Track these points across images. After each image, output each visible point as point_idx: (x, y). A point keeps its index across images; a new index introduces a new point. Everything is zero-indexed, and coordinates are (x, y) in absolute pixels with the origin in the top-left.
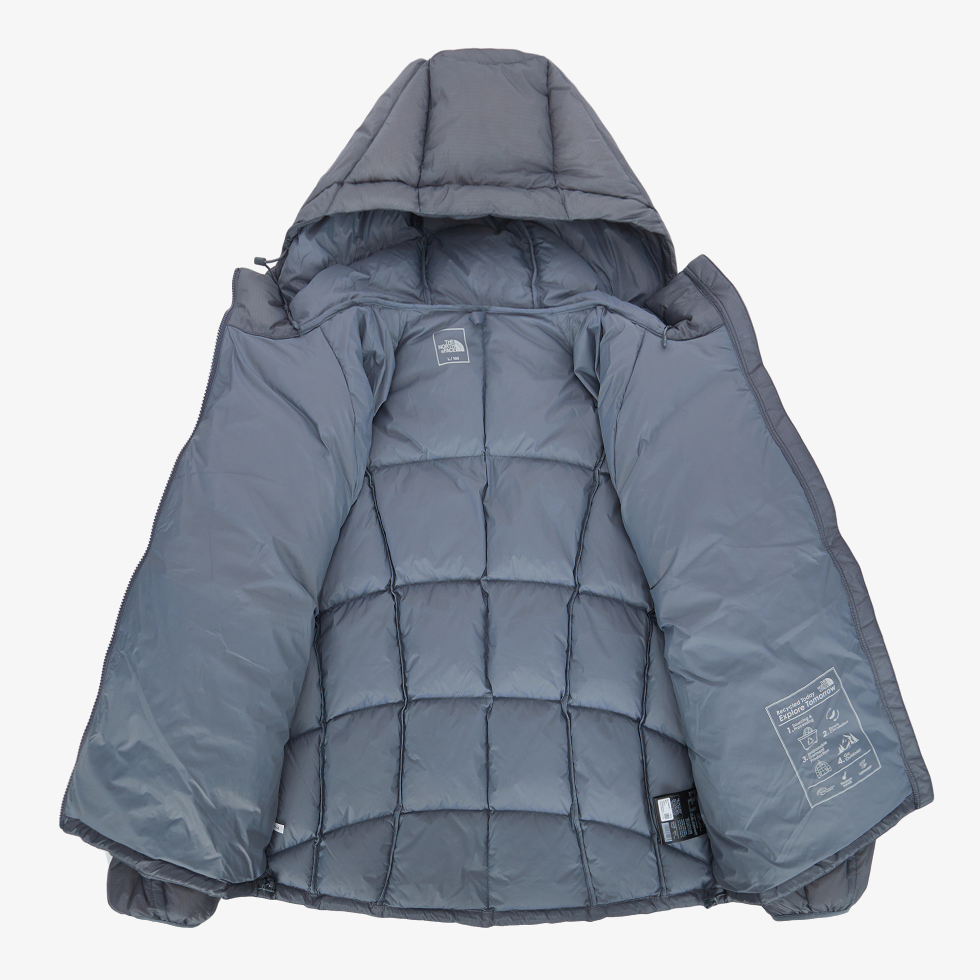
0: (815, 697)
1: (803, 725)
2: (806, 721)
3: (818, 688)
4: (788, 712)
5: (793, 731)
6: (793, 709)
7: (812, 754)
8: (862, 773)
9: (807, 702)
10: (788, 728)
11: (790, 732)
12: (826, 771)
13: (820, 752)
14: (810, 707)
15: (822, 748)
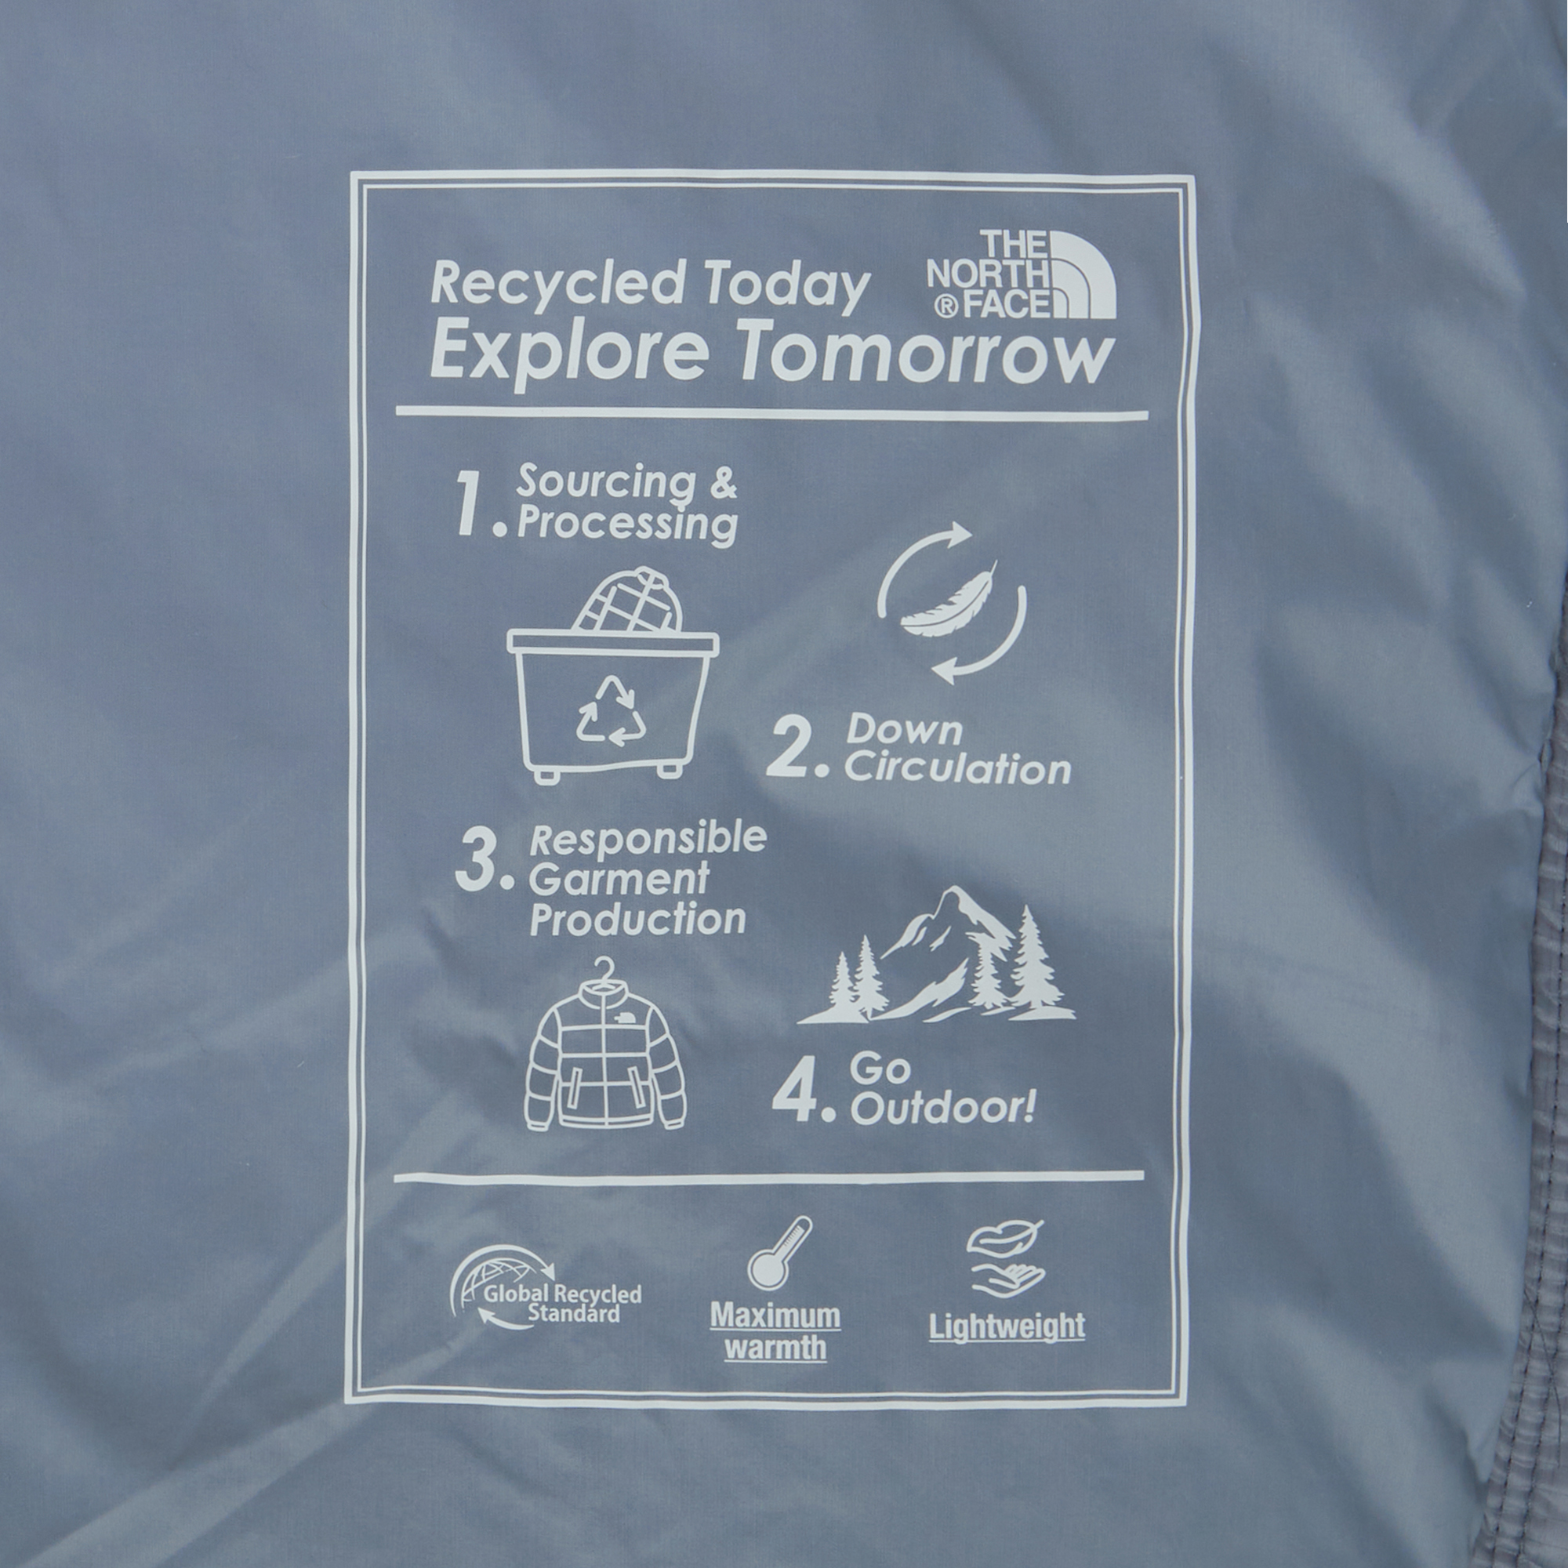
0: (861, 325)
1: (620, 525)
2: (659, 505)
3: (940, 272)
4: (536, 326)
5: (500, 530)
6: (601, 318)
7: (577, 861)
8: (963, 1331)
9: (754, 327)
10: (470, 479)
11: (466, 528)
12: (622, 1103)
13: (657, 881)
14: (767, 391)
15: (693, 861)
